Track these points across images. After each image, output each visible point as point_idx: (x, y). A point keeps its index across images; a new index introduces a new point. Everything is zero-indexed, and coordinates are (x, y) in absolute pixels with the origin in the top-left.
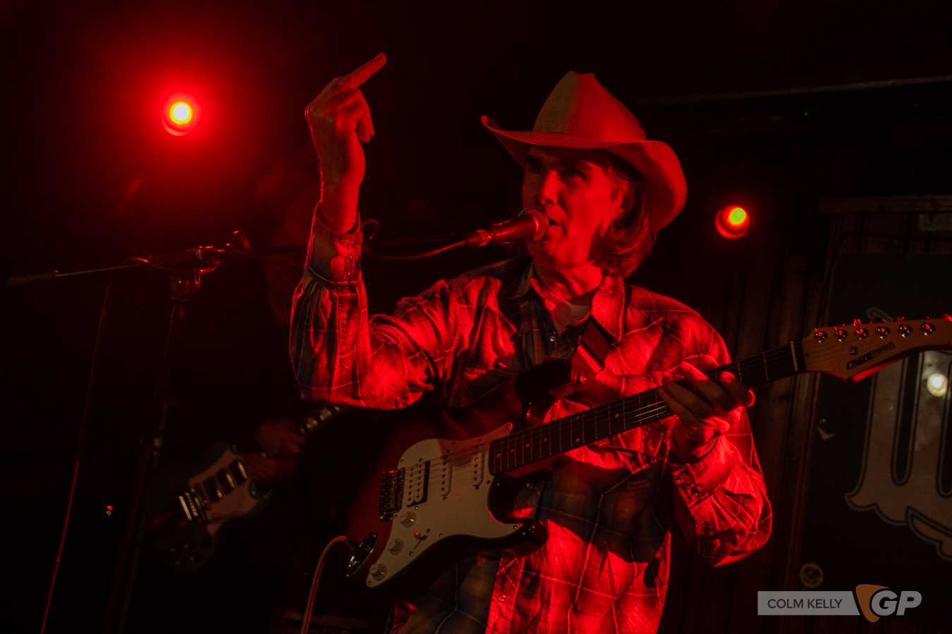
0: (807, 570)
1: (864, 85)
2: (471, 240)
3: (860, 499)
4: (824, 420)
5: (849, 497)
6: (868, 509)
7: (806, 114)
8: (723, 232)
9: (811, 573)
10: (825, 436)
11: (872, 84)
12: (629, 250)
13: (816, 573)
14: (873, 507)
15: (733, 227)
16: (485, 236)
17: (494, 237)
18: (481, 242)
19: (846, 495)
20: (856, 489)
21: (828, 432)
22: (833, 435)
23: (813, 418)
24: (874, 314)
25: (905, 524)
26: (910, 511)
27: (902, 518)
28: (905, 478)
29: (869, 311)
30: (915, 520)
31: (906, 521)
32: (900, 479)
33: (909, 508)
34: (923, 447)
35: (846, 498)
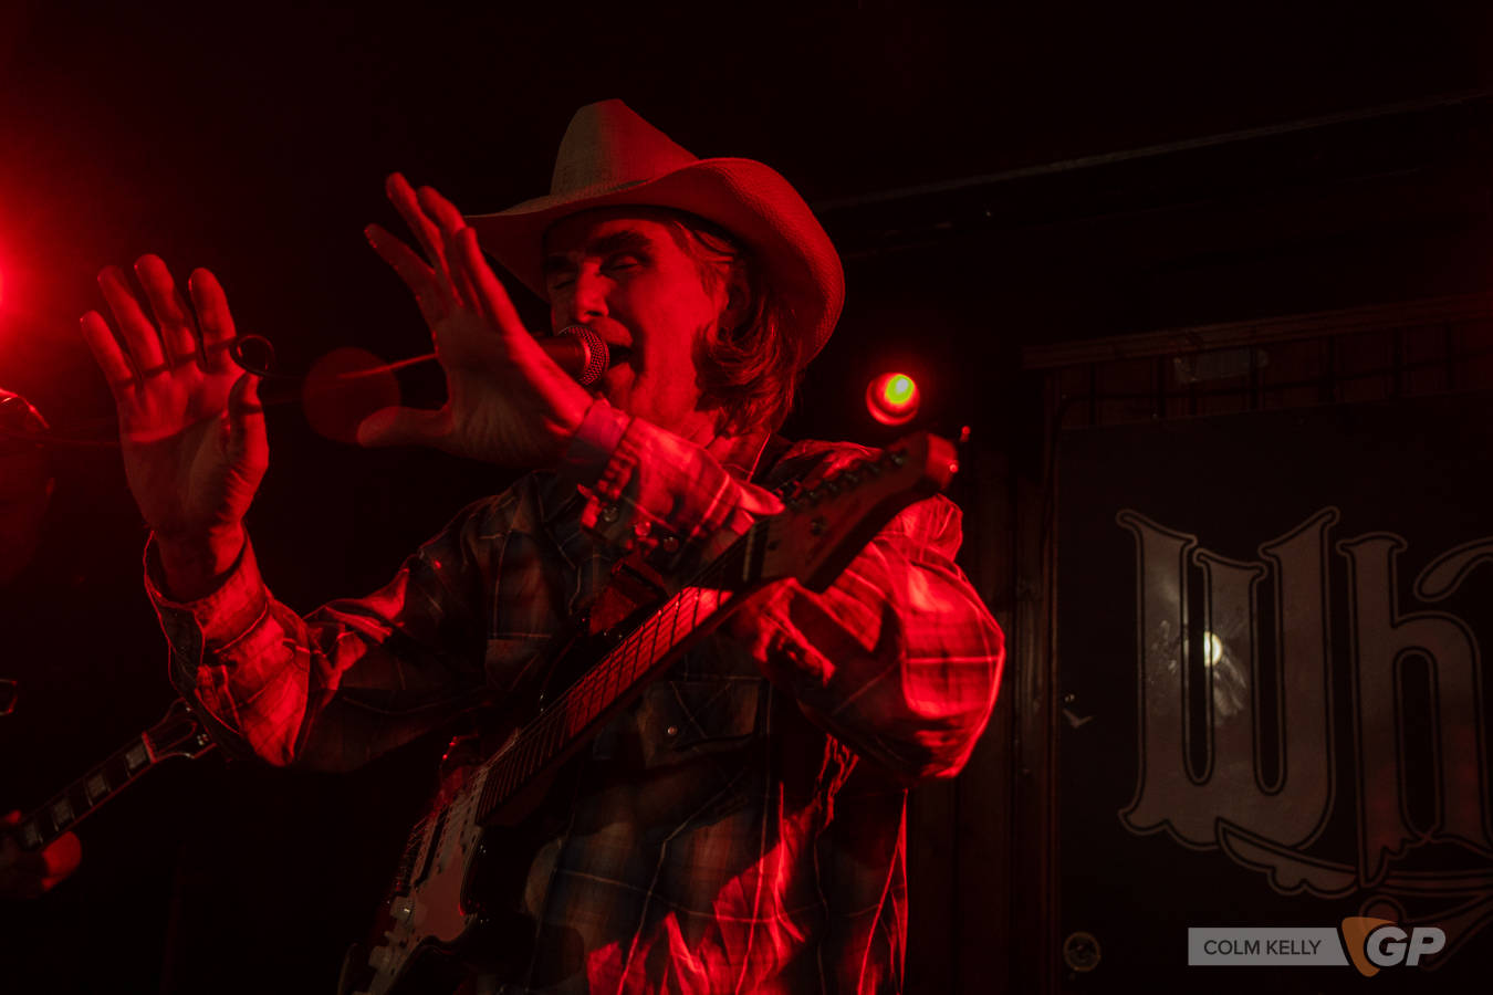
0: (1074, 944)
1: (1070, 165)
3: (1142, 818)
4: (1072, 697)
5: (1125, 815)
6: (1157, 830)
7: (988, 214)
8: (880, 417)
9: (1080, 947)
10: (1077, 722)
13: (1089, 946)
14: (1165, 826)
15: (894, 407)
19: (1121, 812)
21: (1080, 716)
22: (1089, 718)
23: (1054, 697)
24: (1128, 519)
25: (1215, 847)
26: (1221, 825)
27: (1210, 838)
28: (1207, 772)
29: (1119, 515)
30: (1230, 838)
31: (1217, 842)
32: (1200, 775)
33: (1219, 819)
34: (1229, 720)
35: (1121, 818)
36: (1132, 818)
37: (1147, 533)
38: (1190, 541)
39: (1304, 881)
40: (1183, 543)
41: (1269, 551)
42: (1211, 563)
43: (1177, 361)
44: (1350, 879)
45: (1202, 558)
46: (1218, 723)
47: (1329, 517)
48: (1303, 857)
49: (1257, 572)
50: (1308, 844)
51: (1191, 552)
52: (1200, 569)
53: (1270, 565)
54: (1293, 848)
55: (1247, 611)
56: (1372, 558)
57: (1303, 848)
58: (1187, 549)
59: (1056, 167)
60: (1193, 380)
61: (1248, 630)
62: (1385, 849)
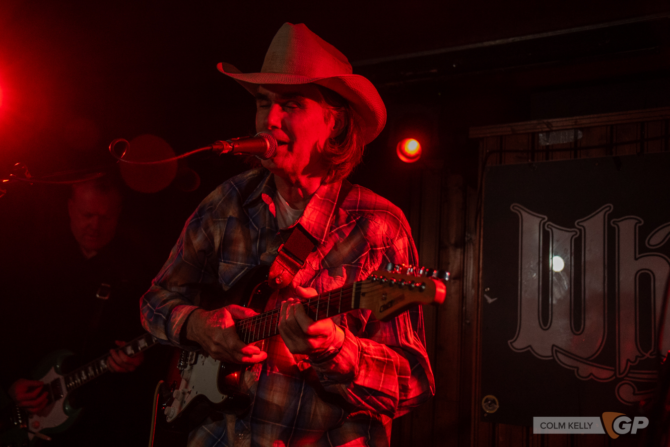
0: (487, 401)
1: (492, 43)
2: (215, 147)
3: (519, 344)
4: (488, 289)
5: (511, 343)
6: (526, 350)
7: (454, 66)
8: (403, 159)
9: (489, 402)
10: (490, 301)
11: (498, 42)
12: (343, 160)
13: (494, 402)
14: (529, 348)
15: (410, 155)
16: (227, 145)
17: (233, 147)
18: (223, 149)
19: (509, 342)
20: (516, 337)
21: (492, 298)
22: (496, 299)
23: (480, 289)
24: (516, 208)
25: (552, 358)
26: (555, 348)
27: (550, 354)
28: (549, 324)
29: (512, 206)
30: (559, 355)
31: (553, 356)
32: (545, 325)
33: (553, 346)
34: (559, 300)
35: (509, 344)
36: (515, 345)
37: (525, 214)
38: (544, 219)
39: (591, 374)
40: (540, 219)
41: (581, 224)
42: (554, 229)
43: (541, 135)
44: (612, 373)
45: (549, 226)
46: (554, 302)
47: (608, 209)
48: (591, 363)
49: (574, 233)
50: (593, 358)
51: (544, 224)
52: (548, 232)
53: (580, 230)
54: (587, 359)
55: (569, 251)
56: (627, 228)
57: (591, 359)
58: (542, 222)
59: (486, 44)
60: (548, 144)
61: (569, 259)
62: (628, 360)
